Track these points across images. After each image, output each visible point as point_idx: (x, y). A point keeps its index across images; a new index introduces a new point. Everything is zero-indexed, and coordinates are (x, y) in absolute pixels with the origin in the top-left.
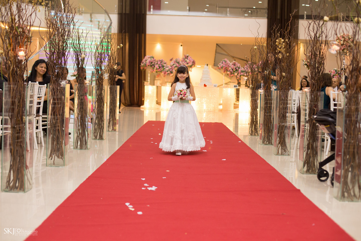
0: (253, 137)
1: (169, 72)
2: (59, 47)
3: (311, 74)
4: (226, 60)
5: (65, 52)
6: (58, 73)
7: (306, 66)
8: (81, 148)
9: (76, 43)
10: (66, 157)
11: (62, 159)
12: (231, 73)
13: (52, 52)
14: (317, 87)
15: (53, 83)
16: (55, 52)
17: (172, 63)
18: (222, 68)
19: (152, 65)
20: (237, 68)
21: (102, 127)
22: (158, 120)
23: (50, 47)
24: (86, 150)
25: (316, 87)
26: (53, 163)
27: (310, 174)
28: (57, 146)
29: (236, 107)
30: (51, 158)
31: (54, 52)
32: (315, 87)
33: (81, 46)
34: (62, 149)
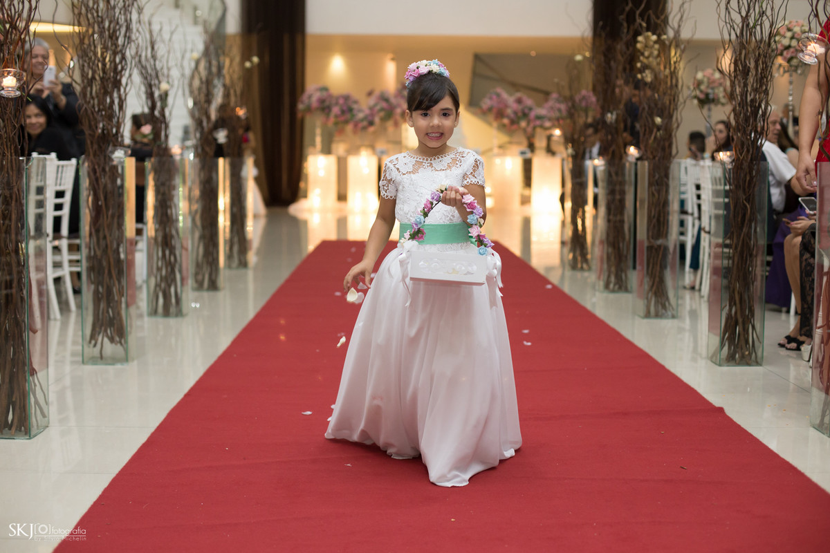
0: (579, 274)
1: (365, 123)
2: (104, 65)
3: (735, 118)
4: (499, 90)
5: (121, 77)
6: (103, 130)
7: (696, 102)
8: (166, 313)
9: (146, 56)
10: (132, 339)
11: (121, 344)
12: (513, 122)
13: (88, 79)
14: (751, 150)
15: (92, 156)
16: (95, 79)
17: (372, 101)
18: (490, 110)
19: (324, 107)
20: (526, 111)
21: (213, 260)
22: (342, 237)
23: (83, 66)
24: (179, 320)
25: (748, 151)
26: (99, 355)
27: (739, 364)
28: (108, 312)
29: (525, 201)
30: (93, 342)
31: (93, 77)
32: (745, 150)
33: (157, 62)
34: (121, 320)
